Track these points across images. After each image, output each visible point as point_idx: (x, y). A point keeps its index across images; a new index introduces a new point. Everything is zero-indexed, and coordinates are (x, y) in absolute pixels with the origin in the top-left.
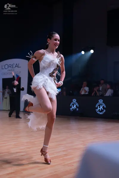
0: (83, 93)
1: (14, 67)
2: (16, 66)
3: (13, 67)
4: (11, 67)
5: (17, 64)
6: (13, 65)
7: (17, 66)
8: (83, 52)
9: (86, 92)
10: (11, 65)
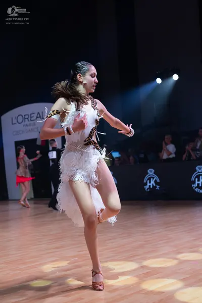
0: (165, 156)
1: (35, 118)
2: (38, 116)
3: (32, 119)
4: (29, 119)
5: (38, 113)
6: (32, 115)
7: (40, 117)
8: (159, 81)
9: (171, 154)
10: (28, 115)
